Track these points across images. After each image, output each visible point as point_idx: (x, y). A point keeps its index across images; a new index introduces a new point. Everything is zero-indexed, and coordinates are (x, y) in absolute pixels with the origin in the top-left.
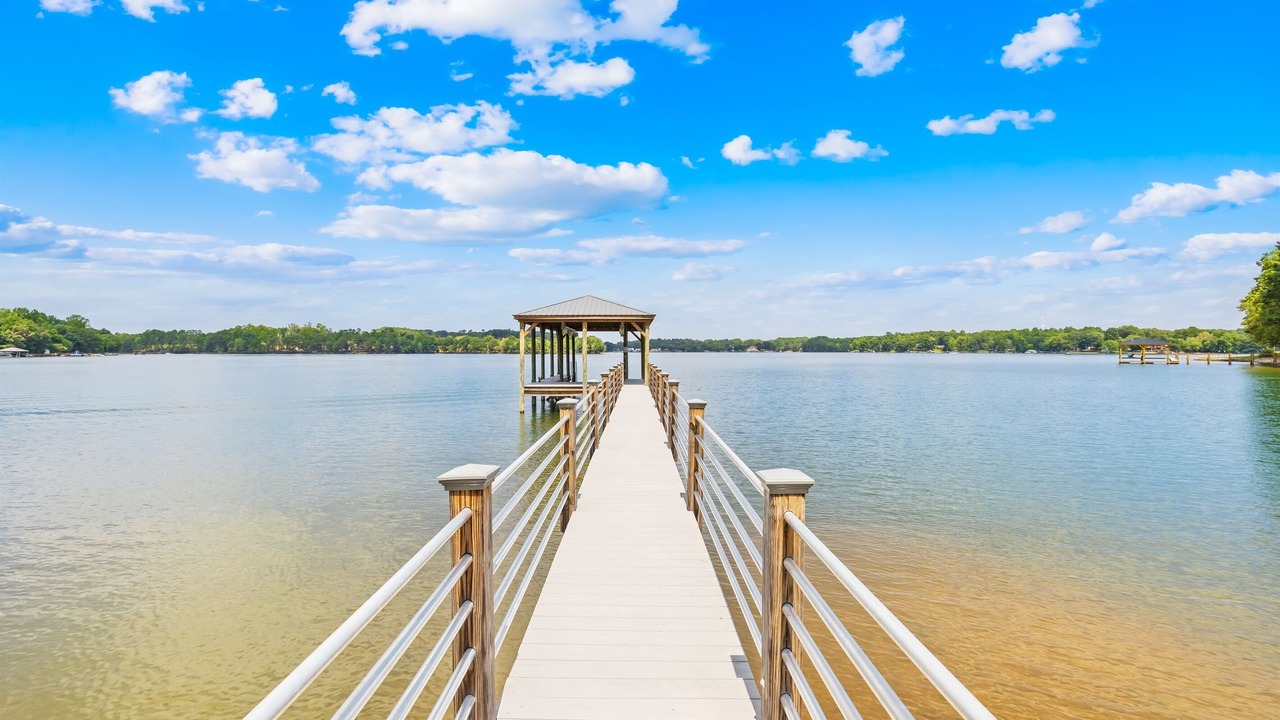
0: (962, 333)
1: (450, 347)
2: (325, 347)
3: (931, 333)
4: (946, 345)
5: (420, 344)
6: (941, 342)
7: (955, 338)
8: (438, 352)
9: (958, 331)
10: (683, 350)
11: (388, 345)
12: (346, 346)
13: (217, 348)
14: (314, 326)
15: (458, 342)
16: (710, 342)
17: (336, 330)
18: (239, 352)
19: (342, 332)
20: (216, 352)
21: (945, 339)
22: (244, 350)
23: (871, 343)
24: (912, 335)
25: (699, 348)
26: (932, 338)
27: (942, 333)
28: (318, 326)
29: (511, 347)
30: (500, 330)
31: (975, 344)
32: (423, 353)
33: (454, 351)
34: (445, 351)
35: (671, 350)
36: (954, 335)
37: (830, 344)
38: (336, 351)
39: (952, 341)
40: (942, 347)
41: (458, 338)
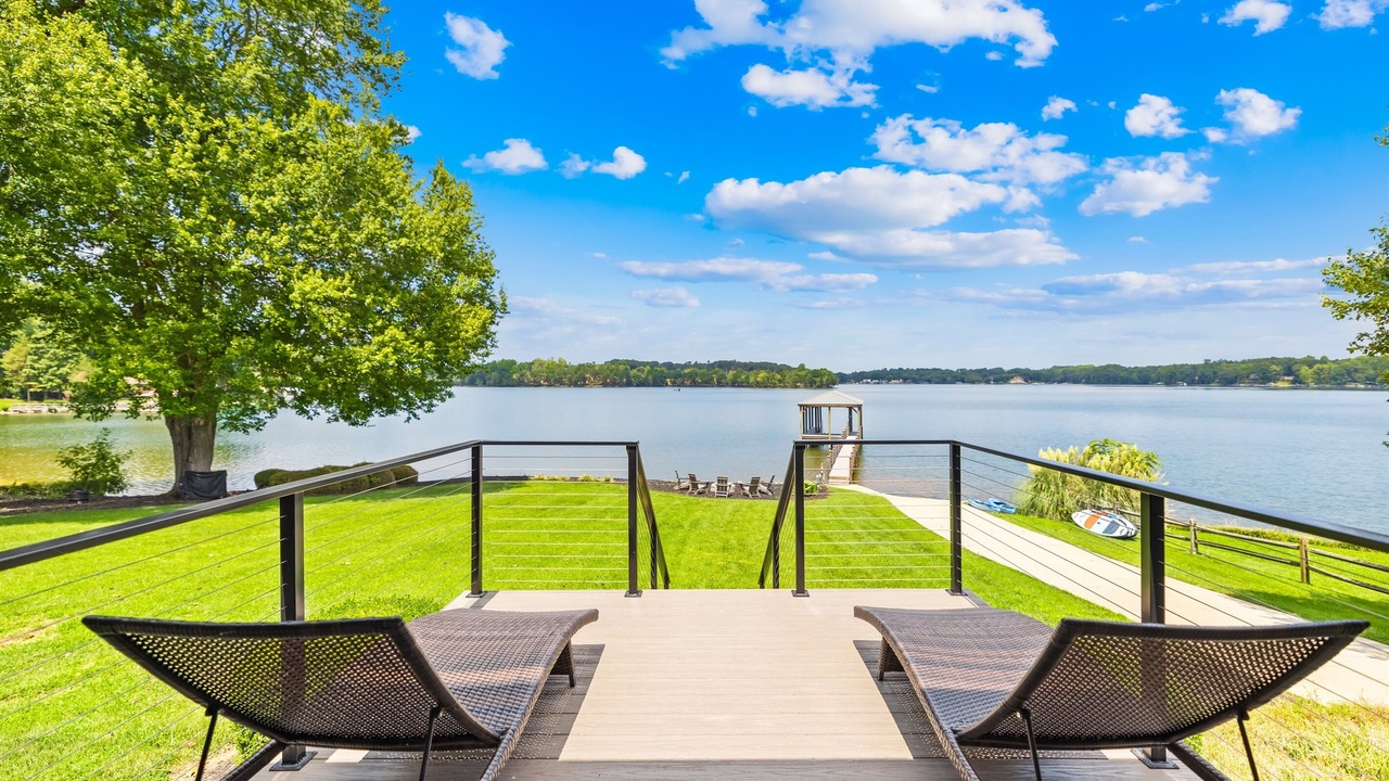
0: (1324, 360)
1: (679, 381)
2: (565, 380)
3: (1273, 360)
4: (1297, 376)
5: (650, 377)
6: (1289, 372)
7: (1310, 366)
8: (667, 385)
9: (1318, 358)
10: (930, 381)
11: (621, 378)
12: (585, 379)
13: (478, 381)
14: (556, 360)
15: (686, 375)
16: (963, 371)
17: (575, 363)
18: (494, 385)
19: (580, 365)
20: (477, 385)
21: (1294, 368)
22: (499, 384)
23: (1181, 373)
24: (1244, 362)
25: (949, 379)
26: (1274, 367)
27: (1290, 359)
28: (560, 360)
29: (739, 380)
30: (726, 362)
31: (1342, 375)
32: (654, 386)
33: (682, 385)
34: (674, 384)
35: (915, 381)
36: (1310, 362)
37: (1124, 374)
38: (575, 385)
39: (1305, 370)
40: (1291, 378)
41: (687, 371)
